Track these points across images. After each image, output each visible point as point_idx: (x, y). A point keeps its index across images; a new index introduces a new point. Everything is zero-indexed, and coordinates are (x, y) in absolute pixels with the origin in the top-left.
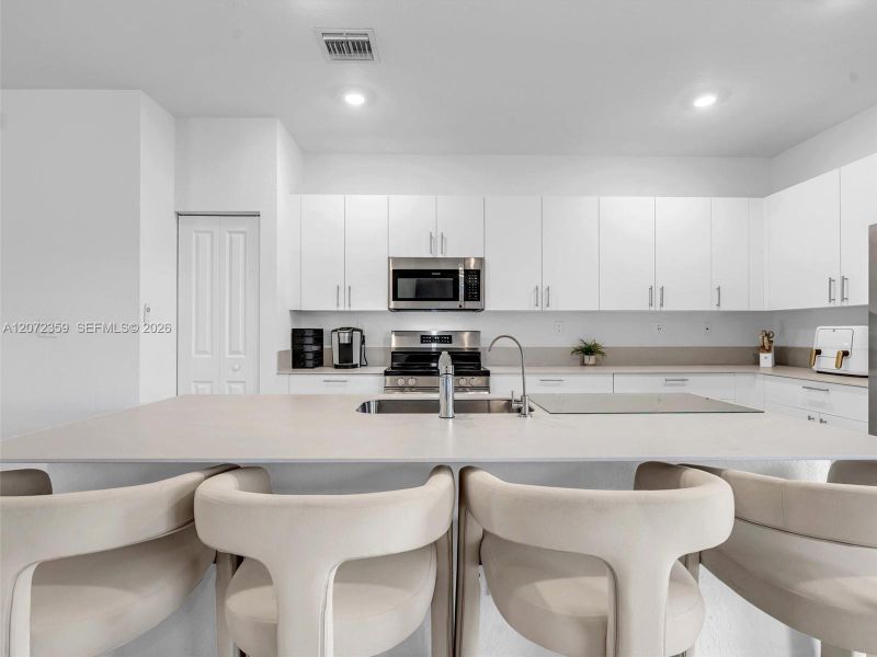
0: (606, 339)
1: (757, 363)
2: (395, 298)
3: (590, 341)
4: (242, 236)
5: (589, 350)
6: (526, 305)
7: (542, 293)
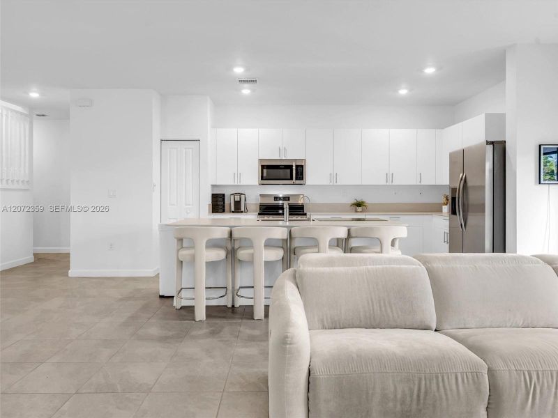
0: (367, 199)
1: (440, 211)
2: (262, 179)
3: (359, 200)
4: (191, 150)
5: (359, 204)
6: (326, 182)
7: (333, 176)
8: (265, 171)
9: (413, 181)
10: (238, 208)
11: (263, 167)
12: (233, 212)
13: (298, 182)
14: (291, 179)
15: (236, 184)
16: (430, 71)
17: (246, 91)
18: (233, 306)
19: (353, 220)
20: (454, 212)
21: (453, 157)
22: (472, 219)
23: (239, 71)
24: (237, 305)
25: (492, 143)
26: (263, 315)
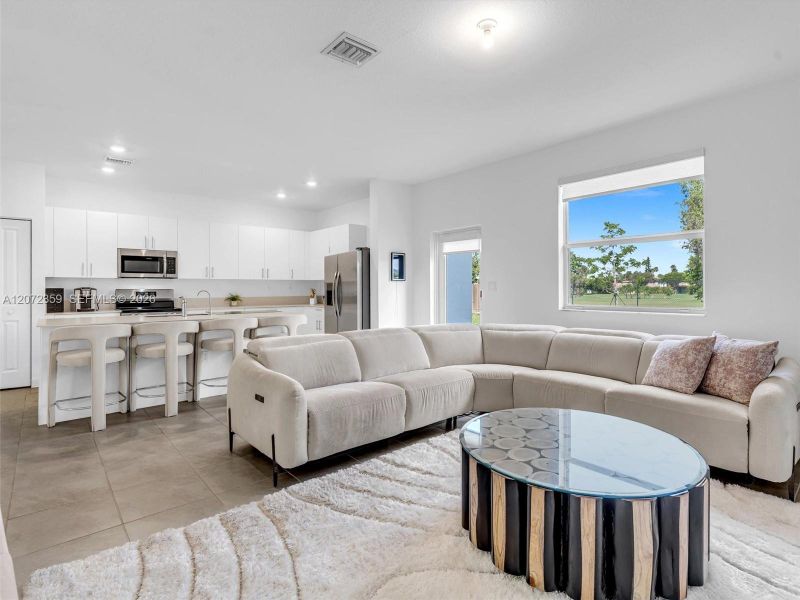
0: (242, 293)
1: (309, 303)
2: (123, 271)
3: (234, 295)
5: (234, 299)
6: (201, 276)
7: (209, 270)
8: (126, 262)
9: (287, 277)
10: (86, 306)
11: (124, 258)
12: (79, 311)
13: (169, 275)
14: (162, 272)
15: (85, 276)
16: (312, 184)
17: (108, 170)
18: (129, 411)
19: (226, 313)
20: (329, 302)
21: (328, 260)
22: (345, 309)
23: (118, 150)
24: (134, 408)
25: (361, 249)
26: (177, 411)
